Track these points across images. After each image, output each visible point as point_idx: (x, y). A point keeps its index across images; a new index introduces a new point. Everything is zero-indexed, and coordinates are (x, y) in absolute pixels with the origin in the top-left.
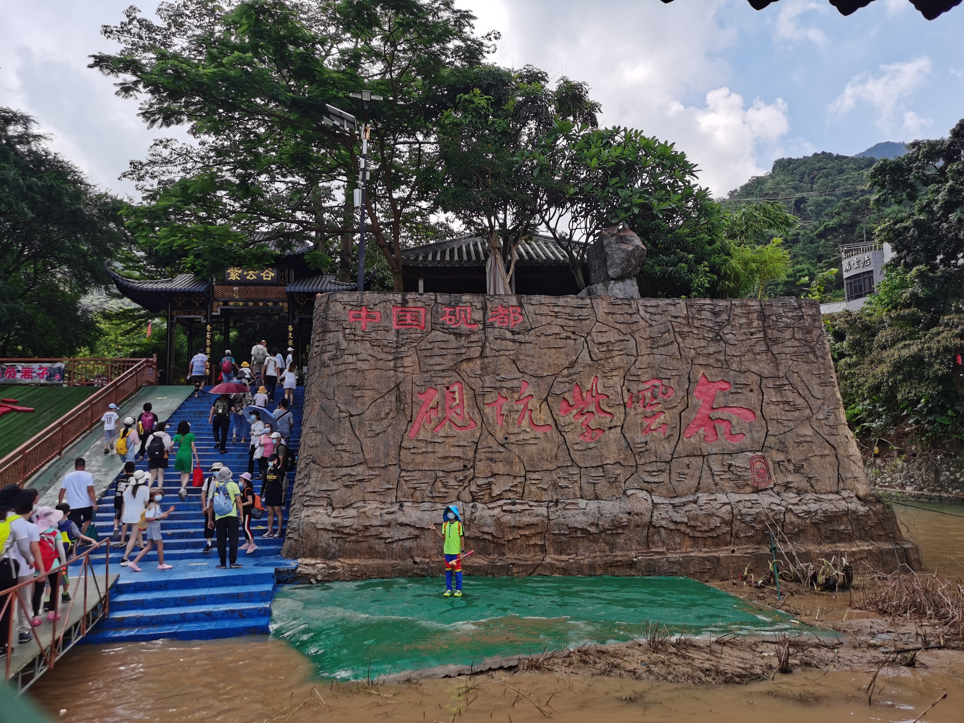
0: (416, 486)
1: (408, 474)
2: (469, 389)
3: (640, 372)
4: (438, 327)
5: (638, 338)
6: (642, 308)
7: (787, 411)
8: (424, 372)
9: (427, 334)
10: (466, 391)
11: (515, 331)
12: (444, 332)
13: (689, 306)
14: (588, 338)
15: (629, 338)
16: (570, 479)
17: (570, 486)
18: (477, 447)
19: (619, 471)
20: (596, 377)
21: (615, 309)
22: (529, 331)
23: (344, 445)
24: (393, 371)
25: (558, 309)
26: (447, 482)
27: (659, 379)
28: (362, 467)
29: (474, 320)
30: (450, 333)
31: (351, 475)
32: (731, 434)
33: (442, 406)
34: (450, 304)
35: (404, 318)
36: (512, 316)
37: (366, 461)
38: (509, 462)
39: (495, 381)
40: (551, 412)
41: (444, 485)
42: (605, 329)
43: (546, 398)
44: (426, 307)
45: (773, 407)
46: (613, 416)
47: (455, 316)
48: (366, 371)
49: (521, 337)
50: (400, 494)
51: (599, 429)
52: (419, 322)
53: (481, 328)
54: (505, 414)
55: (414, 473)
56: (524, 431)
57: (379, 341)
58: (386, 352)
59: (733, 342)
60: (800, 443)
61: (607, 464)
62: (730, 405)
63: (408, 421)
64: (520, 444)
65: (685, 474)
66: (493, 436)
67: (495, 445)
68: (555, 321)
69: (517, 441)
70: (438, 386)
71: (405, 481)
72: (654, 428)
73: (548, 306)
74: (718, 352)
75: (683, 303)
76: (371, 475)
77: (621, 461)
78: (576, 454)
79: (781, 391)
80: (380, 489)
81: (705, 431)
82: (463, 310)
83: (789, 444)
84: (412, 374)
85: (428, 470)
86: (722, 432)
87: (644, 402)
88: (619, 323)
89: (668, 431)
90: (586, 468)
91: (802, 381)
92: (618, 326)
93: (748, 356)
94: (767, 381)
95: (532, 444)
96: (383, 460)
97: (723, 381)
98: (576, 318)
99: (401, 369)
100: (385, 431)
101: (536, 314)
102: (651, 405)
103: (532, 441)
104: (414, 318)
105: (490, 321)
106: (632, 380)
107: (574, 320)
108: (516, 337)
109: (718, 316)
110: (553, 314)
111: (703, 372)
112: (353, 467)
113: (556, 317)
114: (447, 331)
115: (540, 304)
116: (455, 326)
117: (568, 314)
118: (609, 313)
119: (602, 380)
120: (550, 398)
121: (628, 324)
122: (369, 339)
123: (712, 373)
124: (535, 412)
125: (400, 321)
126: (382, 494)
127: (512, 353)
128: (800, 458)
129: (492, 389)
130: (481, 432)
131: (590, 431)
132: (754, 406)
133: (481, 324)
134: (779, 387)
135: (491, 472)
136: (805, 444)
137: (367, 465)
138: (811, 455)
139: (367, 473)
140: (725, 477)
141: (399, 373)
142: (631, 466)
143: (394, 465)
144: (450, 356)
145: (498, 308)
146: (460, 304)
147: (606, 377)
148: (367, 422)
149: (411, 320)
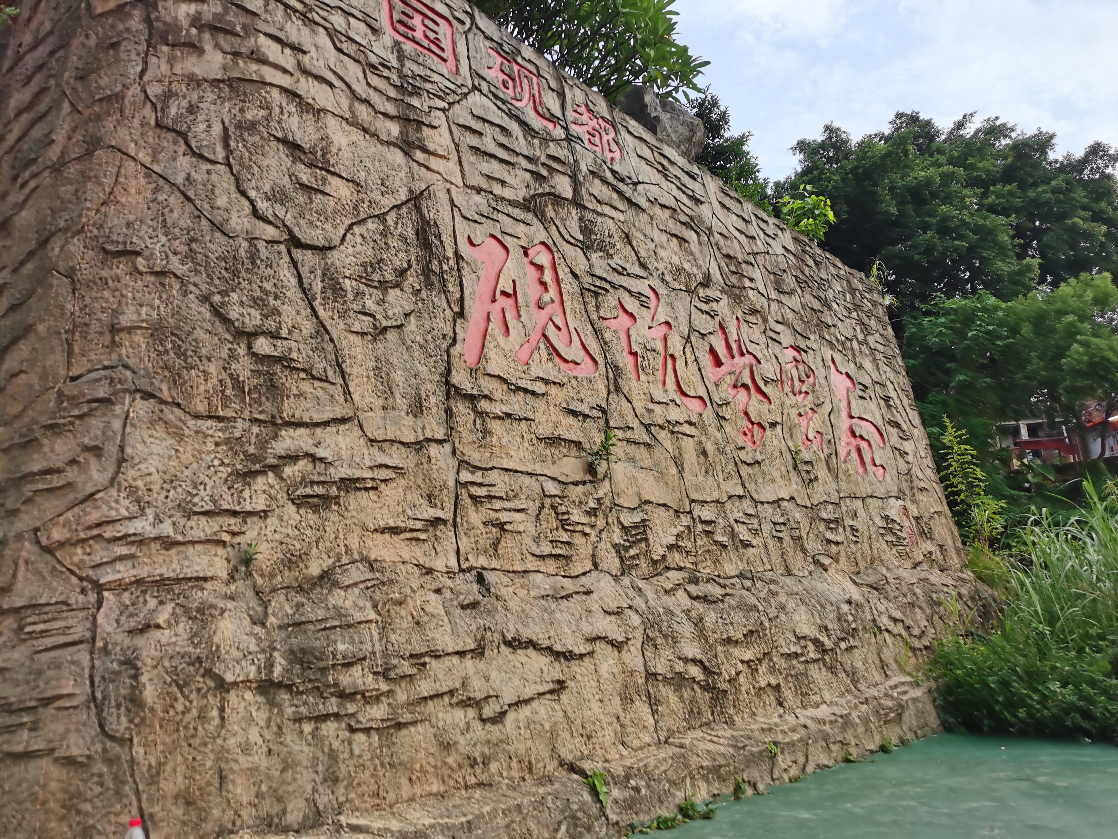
0: (504, 517)
1: (478, 478)
2: (567, 270)
3: (779, 328)
4: (484, 87)
5: (761, 267)
6: (753, 218)
7: (901, 438)
8: (473, 188)
9: (465, 90)
10: (563, 273)
11: (617, 173)
12: (499, 108)
13: (796, 240)
14: (711, 238)
15: (753, 261)
16: (750, 527)
17: (754, 542)
18: (607, 422)
19: (798, 516)
20: (737, 318)
21: (728, 202)
22: (635, 184)
23: (279, 343)
24: (399, 151)
25: (665, 162)
26: (568, 513)
27: (797, 349)
28: (348, 433)
29: (548, 110)
30: (511, 115)
31: (314, 459)
32: (875, 465)
33: (524, 294)
34: (501, 45)
35: (410, 22)
36: (605, 138)
37: (359, 413)
38: (662, 473)
39: (608, 268)
40: (699, 369)
41: (561, 521)
42: (725, 233)
43: (689, 337)
44: (455, 22)
45: (891, 429)
46: (770, 403)
47: (513, 80)
48: (329, 116)
49: (628, 191)
50: (464, 544)
51: (760, 425)
52: (443, 50)
53: (563, 137)
54: (639, 352)
55: (493, 476)
56: (673, 401)
57: (354, 46)
58: (375, 89)
59: (841, 316)
60: (921, 490)
61: (783, 499)
62: (863, 416)
63: (455, 313)
64: (673, 433)
65: (857, 531)
66: (628, 401)
67: (635, 424)
68: (665, 184)
69: (669, 422)
70: (507, 237)
71: (474, 498)
72: (811, 436)
73: (652, 150)
74: (834, 326)
75: (788, 232)
76: (381, 466)
77: (795, 495)
78: (744, 470)
79: (889, 407)
80: (411, 522)
81: (854, 455)
82: (526, 77)
83: (915, 491)
84: (447, 180)
85: (522, 472)
86: (868, 460)
87: (793, 386)
88: (738, 230)
89: (824, 446)
90: (762, 503)
91: (898, 397)
92: (737, 234)
93: (855, 344)
94: (877, 387)
95: (688, 436)
96: (409, 421)
97: (847, 374)
98: (691, 193)
99: (419, 155)
100: (402, 325)
101: (639, 156)
102: (800, 393)
103: (687, 429)
104: (432, 35)
105: (575, 129)
106: (775, 340)
107: (688, 196)
108: (621, 186)
109: (819, 270)
110: (661, 169)
111: (831, 352)
112: (319, 431)
113: (665, 176)
114: (504, 107)
115: (640, 139)
116: (518, 104)
117: (679, 178)
118: (723, 206)
119: (744, 326)
120: (693, 339)
121: (746, 236)
122: (327, 25)
123: (838, 357)
124: (680, 364)
125: (400, 22)
126: (417, 539)
127: (621, 217)
128: (927, 515)
129: (607, 286)
130: (608, 387)
131: (750, 426)
132: (880, 423)
133: (562, 126)
134: (887, 399)
135: (639, 495)
136: (924, 493)
137: (363, 431)
138: (932, 511)
139: (366, 457)
140: (889, 538)
141: (415, 164)
142: (806, 507)
143: (439, 442)
144: (520, 173)
145: (582, 109)
146: (519, 60)
147: (747, 322)
148: (347, 281)
149: (426, 37)
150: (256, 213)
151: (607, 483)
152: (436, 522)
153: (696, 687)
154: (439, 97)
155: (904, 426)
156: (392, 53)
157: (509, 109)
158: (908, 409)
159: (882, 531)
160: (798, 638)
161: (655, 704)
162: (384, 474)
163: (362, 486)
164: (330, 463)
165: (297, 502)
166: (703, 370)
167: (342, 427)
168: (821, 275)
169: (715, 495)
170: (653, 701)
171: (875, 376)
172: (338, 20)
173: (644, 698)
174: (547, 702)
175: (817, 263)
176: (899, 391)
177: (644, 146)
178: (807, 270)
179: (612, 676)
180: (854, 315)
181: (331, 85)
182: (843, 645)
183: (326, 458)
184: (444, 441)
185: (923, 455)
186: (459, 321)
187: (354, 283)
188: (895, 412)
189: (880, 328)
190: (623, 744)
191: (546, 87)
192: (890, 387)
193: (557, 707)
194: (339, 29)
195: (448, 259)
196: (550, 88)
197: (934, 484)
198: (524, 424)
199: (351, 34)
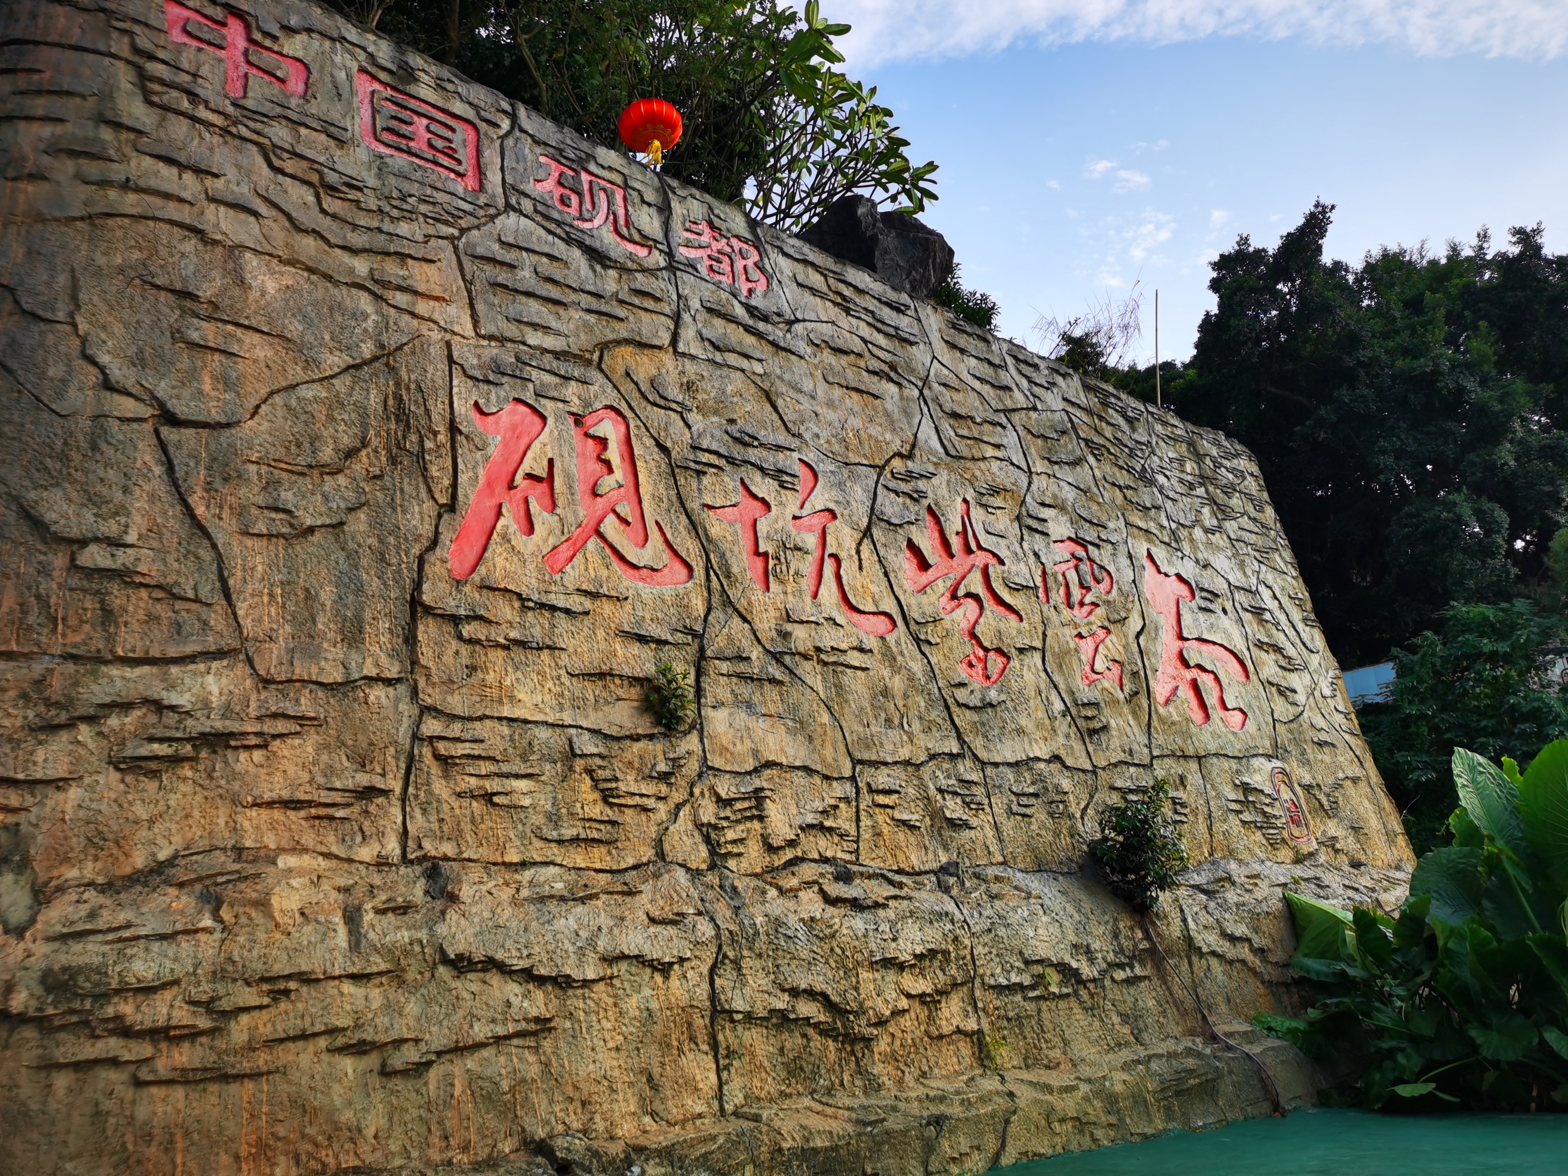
1: (456, 729)
2: (650, 442)
3: (1046, 513)
4: (527, 205)
5: (1020, 429)
6: (1010, 361)
7: (1281, 667)
8: (491, 337)
9: (492, 211)
10: (643, 448)
11: (756, 308)
12: (550, 232)
13: (1087, 388)
14: (926, 392)
15: (1004, 421)
16: (968, 800)
17: (974, 822)
18: (702, 649)
19: (1066, 784)
20: (965, 501)
21: (962, 341)
22: (790, 323)
23: (120, 552)
24: (366, 294)
25: (848, 292)
26: (616, 779)
27: (1077, 541)
28: (226, 672)
29: (639, 231)
30: (569, 240)
31: (158, 707)
32: (1226, 709)
33: (568, 476)
34: (560, 151)
35: (404, 129)
36: (739, 264)
37: (248, 645)
38: (801, 723)
39: (726, 437)
40: (886, 574)
41: (602, 791)
42: (954, 382)
43: (869, 528)
44: (483, 126)
45: (1264, 655)
46: (1021, 620)
47: (580, 194)
48: (248, 255)
49: (777, 333)
50: (418, 823)
51: (999, 651)
52: (459, 162)
53: (663, 264)
54: (771, 551)
55: (479, 729)
56: (830, 619)
57: (305, 164)
58: (334, 216)
59: (1171, 494)
60: (1321, 744)
61: (1038, 759)
62: (1205, 636)
63: (442, 506)
64: (825, 664)
65: (1183, 805)
66: (745, 620)
67: (755, 653)
68: (845, 322)
69: (818, 649)
70: (543, 401)
71: (444, 761)
72: (1099, 666)
73: (825, 276)
74: (1158, 508)
75: (1076, 378)
76: (275, 716)
77: (1062, 753)
78: (964, 719)
79: (1262, 622)
80: (323, 793)
81: (1186, 693)
82: (604, 190)
83: (1309, 749)
84: (446, 330)
85: (536, 723)
86: (1211, 700)
87: (1068, 594)
88: (978, 378)
89: (1125, 681)
90: (996, 765)
91: (1281, 607)
92: (977, 385)
93: (1198, 533)
94: (1239, 596)
95: (855, 668)
96: (337, 652)
97: (1179, 577)
98: (892, 331)
99: (401, 299)
100: (342, 524)
101: (799, 285)
102: (1082, 604)
103: (855, 658)
104: (439, 144)
105: (683, 253)
106: (1036, 531)
107: (886, 335)
108: (761, 326)
109: (1134, 429)
110: (839, 300)
111: (1145, 546)
112: (174, 670)
113: (847, 311)
114: (559, 231)
115: (805, 262)
116: (587, 226)
117: (872, 312)
118: (953, 346)
119: (977, 514)
120: (876, 532)
121: (993, 385)
122: (262, 140)
123: (1160, 553)
124: (848, 570)
125: (389, 130)
126: (332, 818)
127: (758, 368)
128: (1330, 780)
129: (722, 463)
130: (709, 601)
131: (981, 653)
132: (1240, 645)
133: (661, 251)
134: (1258, 612)
135: (755, 753)
136: (1326, 750)
137: (253, 668)
138: (1341, 775)
139: (253, 705)
140: (1247, 817)
141: (392, 311)
142: (1084, 771)
143: (389, 682)
144: (576, 315)
145: (703, 227)
146: (592, 167)
147: (985, 506)
148: (253, 468)
149: (431, 145)
150: (108, 385)
151: (694, 737)
152: (369, 793)
153: (811, 1032)
154: (446, 223)
155: (1291, 651)
156: (369, 170)
157: (567, 233)
158: (1300, 626)
159: (1234, 806)
160: (1027, 963)
161: (727, 1056)
162: (281, 726)
163: (239, 743)
164: (187, 713)
165: (122, 766)
166: (892, 576)
167: (215, 665)
168: (1135, 436)
169: (904, 753)
170: (722, 1052)
171: (1236, 578)
172: (280, 133)
173: (705, 1047)
174: (514, 1050)
175: (1130, 421)
176: (1285, 601)
177: (810, 270)
178: (1108, 432)
179: (645, 1014)
180: (1201, 491)
181: (256, 214)
182: (1120, 975)
183: (183, 706)
184: (399, 680)
185: (1327, 692)
186: (446, 516)
187: (264, 469)
188: (1274, 631)
189: (1250, 509)
190: (653, 1114)
191: (637, 200)
192: (1266, 594)
193: (532, 1058)
194: (280, 143)
195: (435, 434)
196: (643, 201)
197: (1347, 737)
198: (545, 655)
199: (300, 149)
